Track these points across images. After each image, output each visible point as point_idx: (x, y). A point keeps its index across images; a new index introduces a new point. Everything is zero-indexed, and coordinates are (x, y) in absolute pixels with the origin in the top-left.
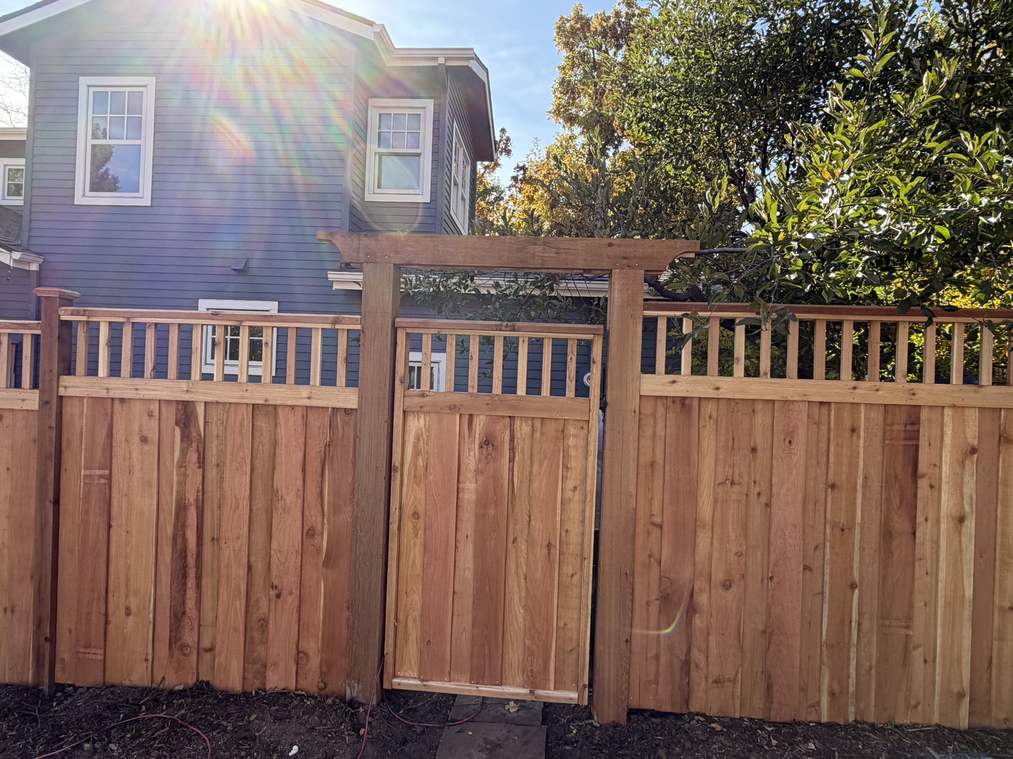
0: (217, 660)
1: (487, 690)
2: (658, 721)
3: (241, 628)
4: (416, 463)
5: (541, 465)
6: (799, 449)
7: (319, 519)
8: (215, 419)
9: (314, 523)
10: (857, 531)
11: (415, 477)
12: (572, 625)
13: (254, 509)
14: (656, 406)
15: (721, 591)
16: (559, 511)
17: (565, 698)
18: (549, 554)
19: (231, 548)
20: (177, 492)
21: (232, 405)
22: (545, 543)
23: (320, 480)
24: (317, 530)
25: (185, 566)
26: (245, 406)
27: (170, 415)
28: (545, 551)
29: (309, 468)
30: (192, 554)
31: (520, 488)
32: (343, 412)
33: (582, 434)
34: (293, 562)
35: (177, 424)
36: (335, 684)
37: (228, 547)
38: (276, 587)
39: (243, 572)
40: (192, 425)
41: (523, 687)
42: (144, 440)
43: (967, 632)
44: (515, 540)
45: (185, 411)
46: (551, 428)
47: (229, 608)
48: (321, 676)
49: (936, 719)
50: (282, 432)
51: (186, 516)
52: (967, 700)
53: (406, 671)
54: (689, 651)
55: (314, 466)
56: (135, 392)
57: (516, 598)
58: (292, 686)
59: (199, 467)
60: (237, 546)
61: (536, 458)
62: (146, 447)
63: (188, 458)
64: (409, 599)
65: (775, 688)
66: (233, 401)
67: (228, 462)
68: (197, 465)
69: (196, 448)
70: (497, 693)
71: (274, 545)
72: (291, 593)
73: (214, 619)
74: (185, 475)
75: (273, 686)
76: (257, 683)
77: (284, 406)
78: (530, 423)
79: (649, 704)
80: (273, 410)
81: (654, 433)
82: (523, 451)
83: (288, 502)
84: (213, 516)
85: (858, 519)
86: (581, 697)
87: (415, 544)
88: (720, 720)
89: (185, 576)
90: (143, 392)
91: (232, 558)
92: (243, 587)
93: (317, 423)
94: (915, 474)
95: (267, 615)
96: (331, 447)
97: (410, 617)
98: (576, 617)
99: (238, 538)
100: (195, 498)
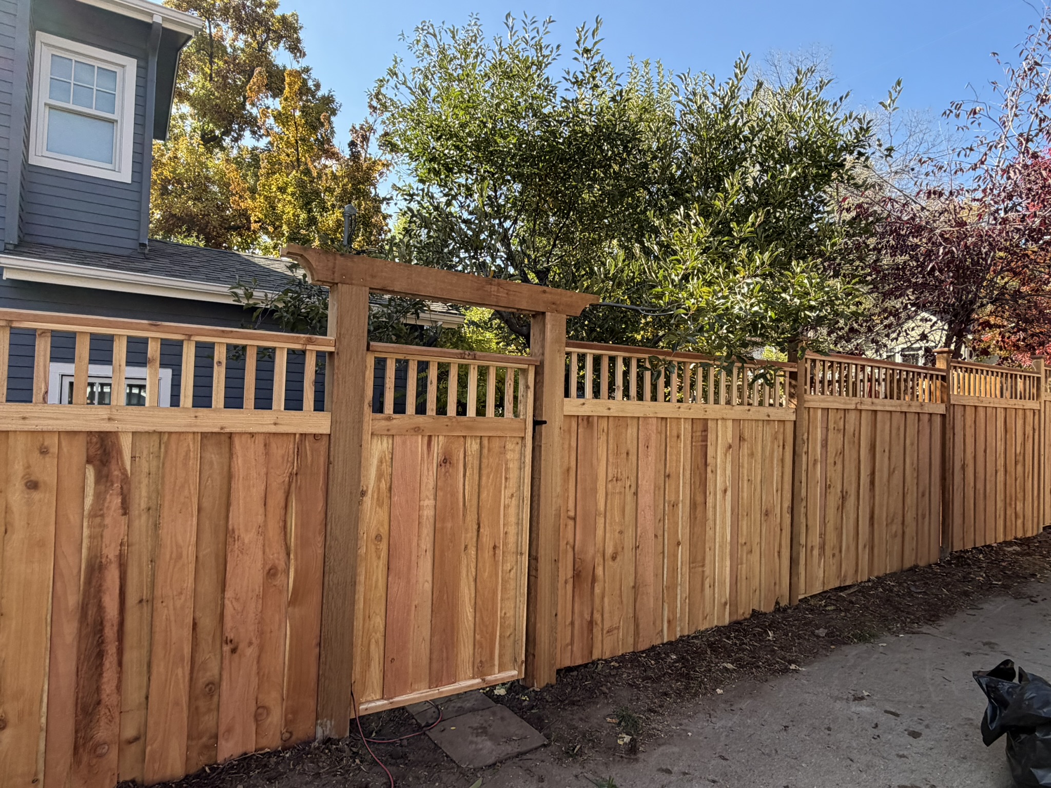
0: (148, 749)
1: (447, 689)
2: (575, 673)
3: (184, 700)
4: (379, 486)
5: (488, 477)
6: (652, 450)
7: (283, 555)
8: (145, 452)
9: (277, 561)
10: (680, 505)
11: (378, 499)
12: (510, 613)
13: (201, 555)
14: (570, 423)
15: (611, 563)
16: (502, 516)
17: (509, 677)
18: (495, 554)
19: (171, 607)
20: (89, 549)
21: (173, 435)
22: (492, 546)
23: (283, 512)
24: (279, 569)
25: (101, 642)
26: (191, 436)
27: (77, 452)
28: (491, 553)
29: (270, 502)
30: (113, 625)
31: (470, 500)
32: (312, 438)
33: (518, 448)
34: (253, 608)
35: (89, 461)
36: (301, 731)
37: (167, 606)
38: (231, 641)
39: (187, 633)
40: (114, 462)
41: (473, 678)
42: (33, 485)
43: (728, 563)
44: (466, 547)
45: (102, 445)
46: (496, 444)
47: (166, 680)
48: (286, 726)
49: (716, 623)
50: (239, 463)
51: (102, 579)
52: (728, 607)
53: (369, 695)
54: (592, 613)
55: (277, 498)
56: (22, 422)
57: (467, 600)
58: (251, 748)
59: (125, 514)
60: (179, 604)
61: (484, 472)
62: (36, 496)
63: (106, 505)
64: (372, 622)
65: (641, 626)
66: (177, 429)
67: (166, 504)
68: (121, 511)
69: (119, 490)
70: (455, 689)
71: (229, 594)
72: (250, 644)
73: (143, 699)
74: (102, 526)
75: (227, 756)
76: (203, 760)
77: (241, 434)
78: (478, 441)
79: (567, 663)
80: (227, 440)
81: (570, 444)
82: (472, 467)
83: (246, 541)
84: (141, 573)
85: (681, 498)
86: (520, 672)
87: (377, 567)
88: (613, 659)
89: (101, 655)
90: (36, 422)
91: (172, 618)
92: (187, 650)
93: (279, 450)
94: (706, 464)
95: (217, 677)
96: (299, 477)
97: (373, 640)
98: (513, 606)
99: (181, 593)
100: (117, 553)
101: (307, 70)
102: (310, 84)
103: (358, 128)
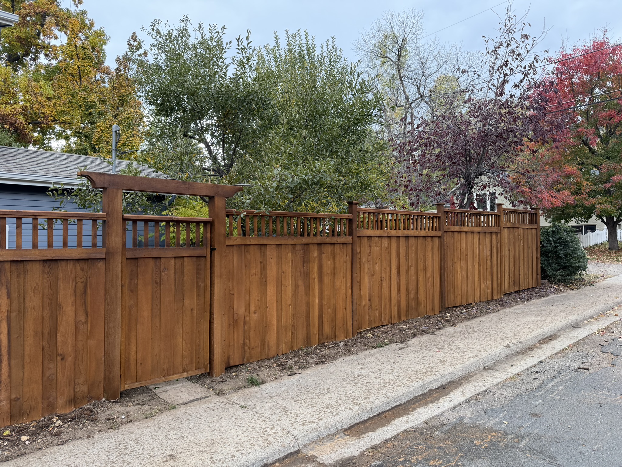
1: (169, 378)
3: (40, 381)
4: (131, 282)
5: (188, 276)
6: (274, 260)
7: (84, 315)
10: (290, 286)
14: (230, 248)
15: (254, 315)
18: (192, 313)
21: (30, 261)
22: (190, 309)
23: (84, 295)
24: (83, 321)
26: (38, 261)
29: (77, 291)
31: (179, 287)
33: (203, 261)
34: (71, 340)
38: (61, 354)
41: (183, 372)
44: (177, 310)
46: (191, 260)
48: (89, 394)
52: (317, 335)
54: (244, 340)
61: (186, 274)
65: (270, 346)
68: (7, 297)
69: (6, 287)
72: (70, 356)
76: (50, 409)
78: (182, 259)
80: (56, 263)
81: (230, 259)
85: (290, 283)
95: (56, 372)
96: (91, 279)
97: (131, 355)
100: (6, 315)
101: (83, 13)
102: (87, 22)
103: (121, 58)
